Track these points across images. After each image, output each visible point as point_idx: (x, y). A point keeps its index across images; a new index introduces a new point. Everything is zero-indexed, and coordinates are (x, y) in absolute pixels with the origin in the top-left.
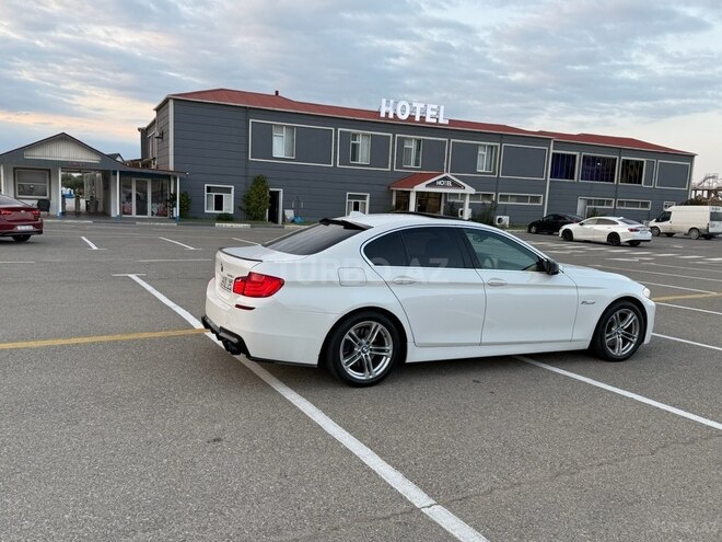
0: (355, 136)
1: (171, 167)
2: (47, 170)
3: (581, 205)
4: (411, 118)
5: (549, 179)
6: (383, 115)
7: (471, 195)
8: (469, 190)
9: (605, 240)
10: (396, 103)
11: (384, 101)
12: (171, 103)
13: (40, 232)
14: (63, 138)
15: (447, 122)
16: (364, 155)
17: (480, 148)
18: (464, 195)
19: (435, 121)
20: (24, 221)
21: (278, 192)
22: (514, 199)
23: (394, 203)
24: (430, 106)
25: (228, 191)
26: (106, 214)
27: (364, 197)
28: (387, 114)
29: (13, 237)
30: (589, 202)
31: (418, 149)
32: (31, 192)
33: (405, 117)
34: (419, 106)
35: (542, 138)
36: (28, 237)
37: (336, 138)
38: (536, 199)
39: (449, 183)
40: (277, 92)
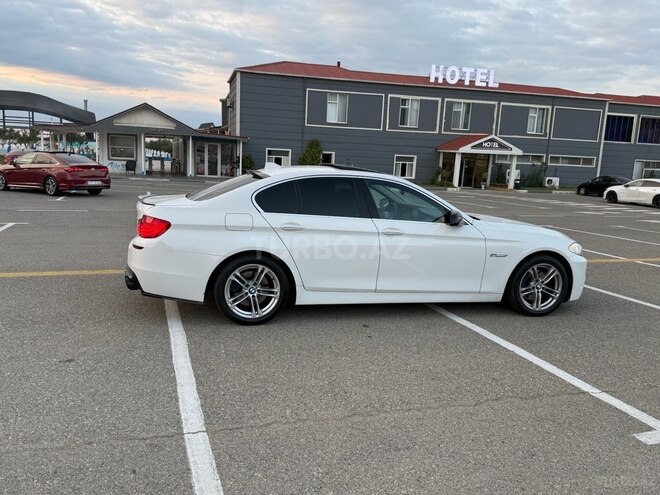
0: (404, 101)
1: (238, 134)
2: (134, 135)
3: (637, 167)
4: (461, 82)
5: (603, 141)
6: (432, 80)
7: (518, 156)
8: (517, 151)
9: (650, 202)
10: (446, 68)
11: (434, 66)
12: (238, 76)
13: (108, 187)
14: (146, 108)
15: (497, 86)
16: (412, 120)
17: (531, 111)
18: (511, 156)
19: (484, 85)
20: (94, 177)
21: (330, 155)
22: (567, 161)
23: (441, 165)
24: (479, 71)
25: (286, 153)
26: (184, 174)
27: (411, 159)
28: (436, 79)
29: (89, 190)
30: (647, 165)
31: (467, 113)
32: (121, 154)
33: (454, 82)
34: (468, 71)
35: (598, 101)
36: (100, 190)
37: (386, 103)
38: (589, 161)
39: (496, 145)
40: (339, 63)
